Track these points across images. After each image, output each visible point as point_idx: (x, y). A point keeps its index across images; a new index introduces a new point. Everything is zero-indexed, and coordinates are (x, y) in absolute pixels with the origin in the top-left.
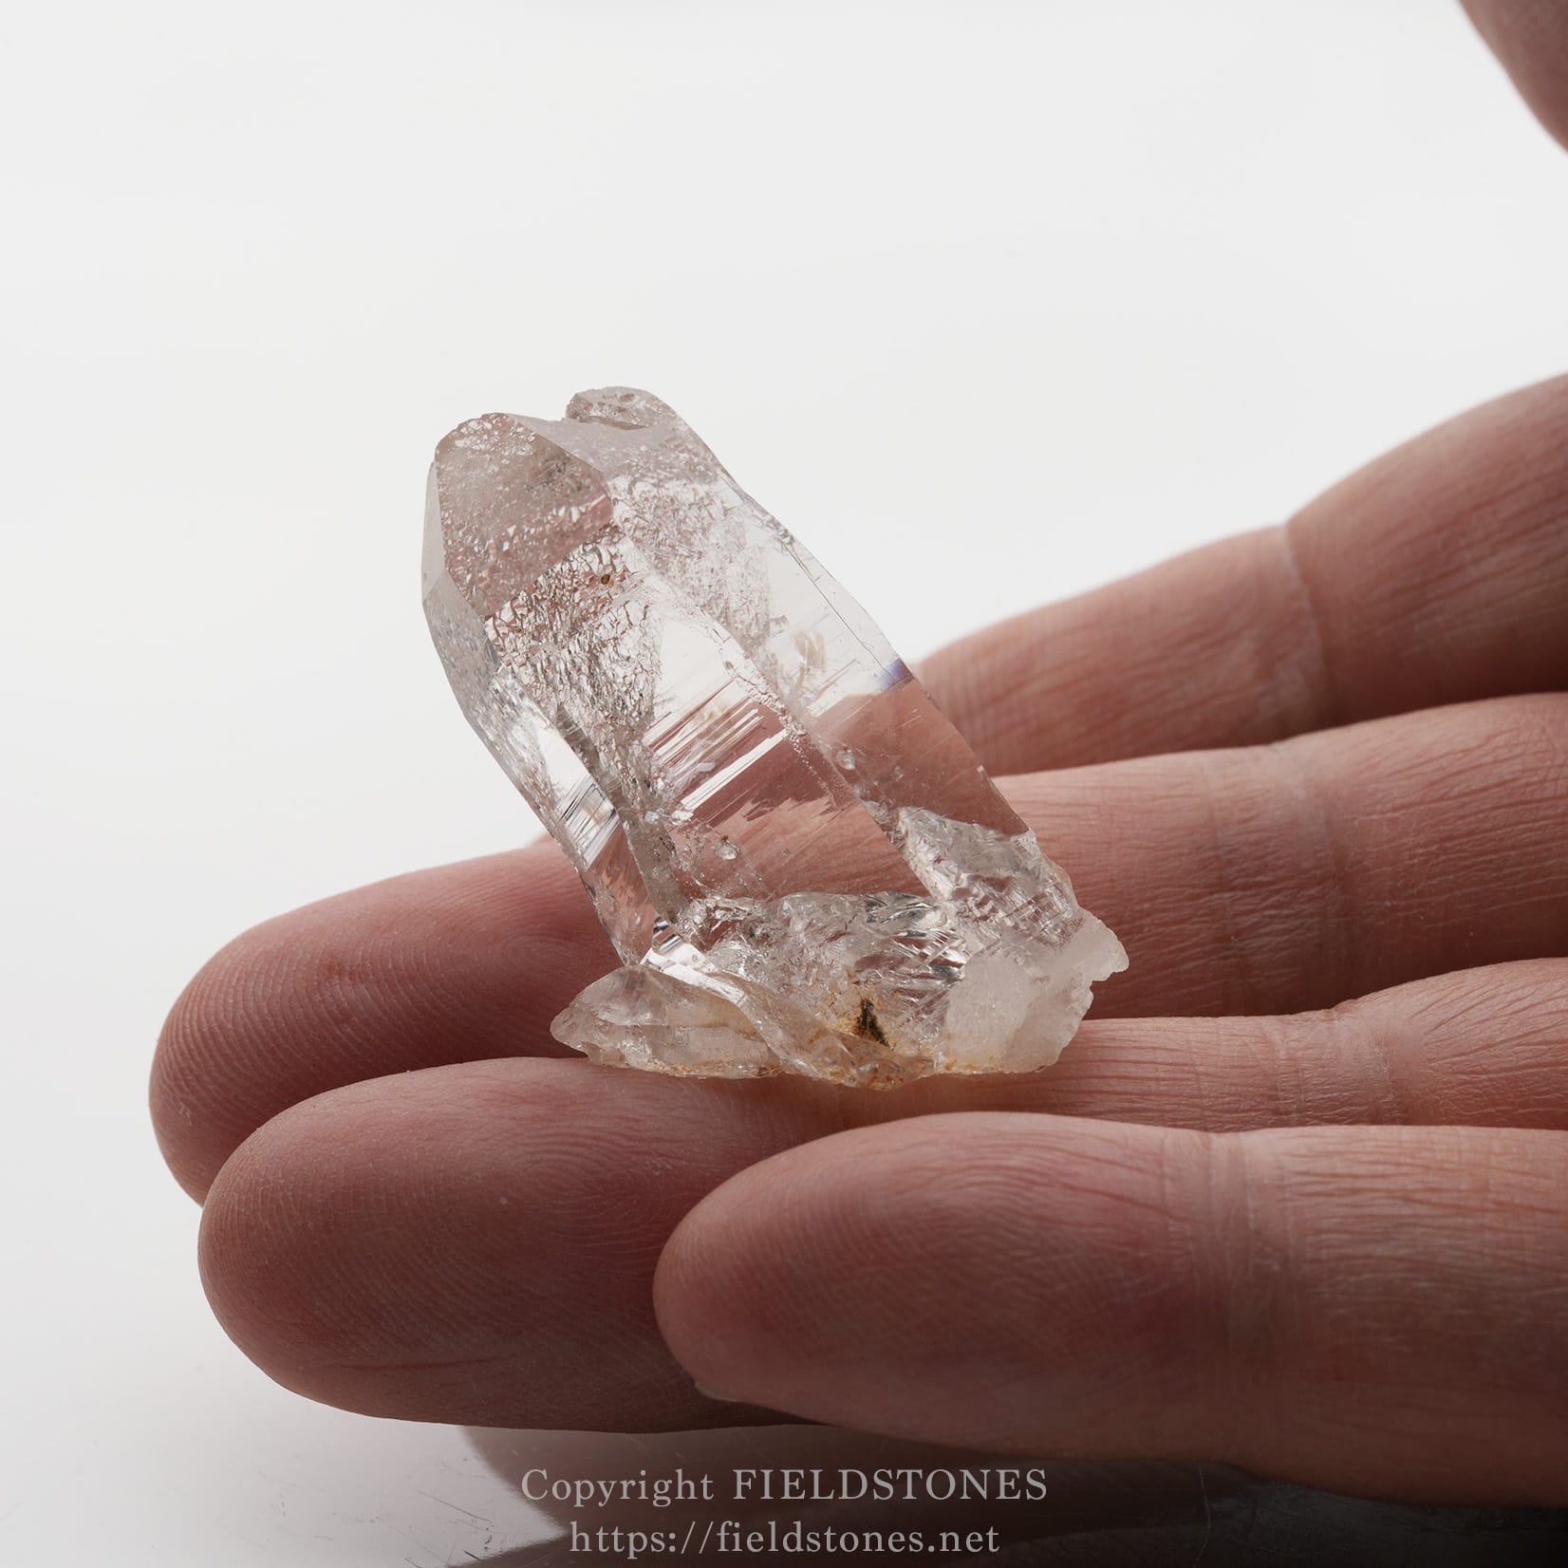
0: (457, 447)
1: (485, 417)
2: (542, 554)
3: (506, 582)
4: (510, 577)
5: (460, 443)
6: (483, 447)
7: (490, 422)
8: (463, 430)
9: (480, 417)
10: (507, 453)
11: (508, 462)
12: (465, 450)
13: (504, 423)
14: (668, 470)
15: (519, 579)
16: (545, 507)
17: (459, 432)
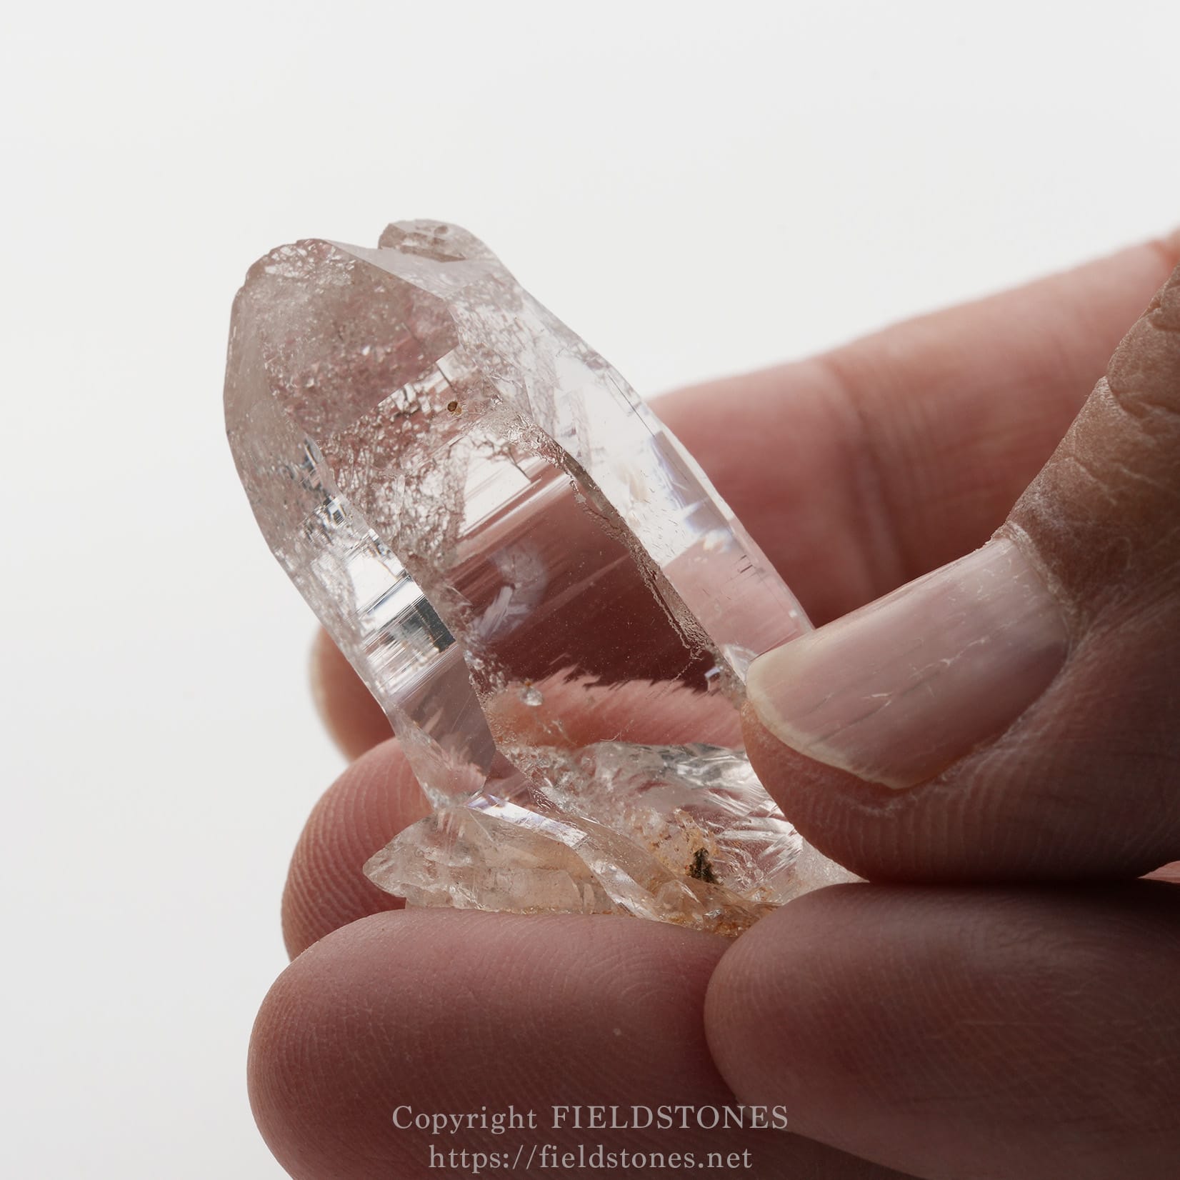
0: (266, 274)
1: (300, 244)
2: (346, 393)
3: (311, 419)
4: (316, 415)
5: (271, 270)
6: (295, 274)
7: (305, 248)
8: (275, 256)
9: (295, 242)
10: (321, 282)
11: (322, 292)
12: (274, 277)
13: (320, 251)
14: (478, 295)
15: (323, 416)
16: (349, 345)
17: (269, 259)
